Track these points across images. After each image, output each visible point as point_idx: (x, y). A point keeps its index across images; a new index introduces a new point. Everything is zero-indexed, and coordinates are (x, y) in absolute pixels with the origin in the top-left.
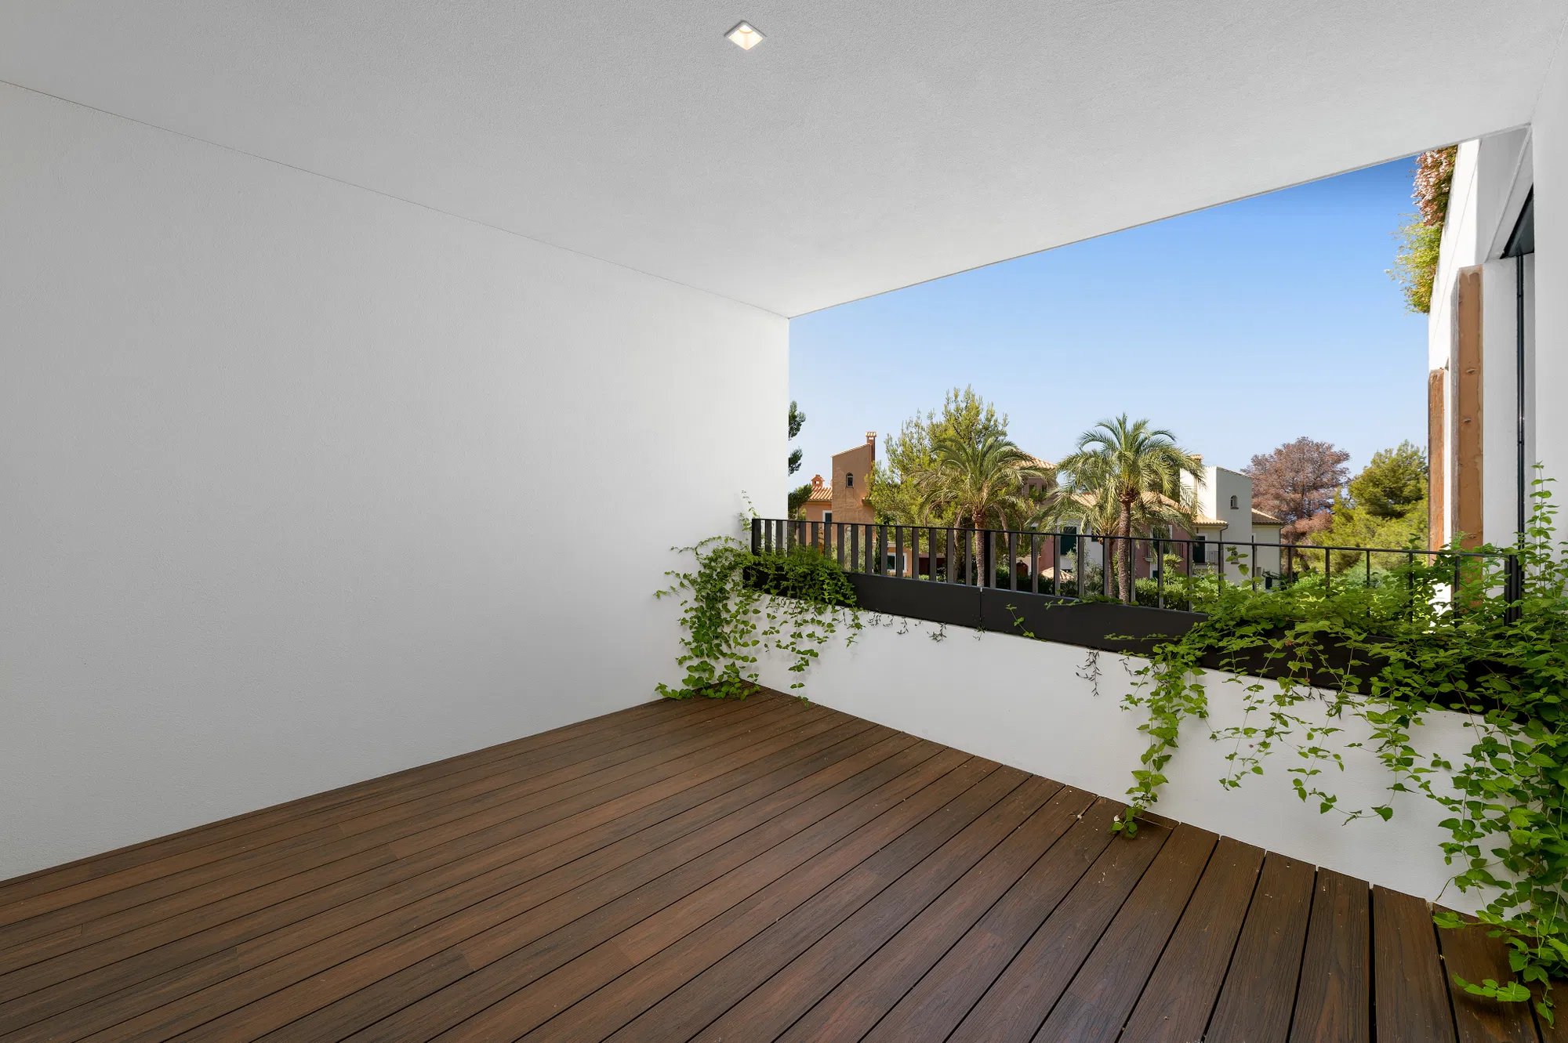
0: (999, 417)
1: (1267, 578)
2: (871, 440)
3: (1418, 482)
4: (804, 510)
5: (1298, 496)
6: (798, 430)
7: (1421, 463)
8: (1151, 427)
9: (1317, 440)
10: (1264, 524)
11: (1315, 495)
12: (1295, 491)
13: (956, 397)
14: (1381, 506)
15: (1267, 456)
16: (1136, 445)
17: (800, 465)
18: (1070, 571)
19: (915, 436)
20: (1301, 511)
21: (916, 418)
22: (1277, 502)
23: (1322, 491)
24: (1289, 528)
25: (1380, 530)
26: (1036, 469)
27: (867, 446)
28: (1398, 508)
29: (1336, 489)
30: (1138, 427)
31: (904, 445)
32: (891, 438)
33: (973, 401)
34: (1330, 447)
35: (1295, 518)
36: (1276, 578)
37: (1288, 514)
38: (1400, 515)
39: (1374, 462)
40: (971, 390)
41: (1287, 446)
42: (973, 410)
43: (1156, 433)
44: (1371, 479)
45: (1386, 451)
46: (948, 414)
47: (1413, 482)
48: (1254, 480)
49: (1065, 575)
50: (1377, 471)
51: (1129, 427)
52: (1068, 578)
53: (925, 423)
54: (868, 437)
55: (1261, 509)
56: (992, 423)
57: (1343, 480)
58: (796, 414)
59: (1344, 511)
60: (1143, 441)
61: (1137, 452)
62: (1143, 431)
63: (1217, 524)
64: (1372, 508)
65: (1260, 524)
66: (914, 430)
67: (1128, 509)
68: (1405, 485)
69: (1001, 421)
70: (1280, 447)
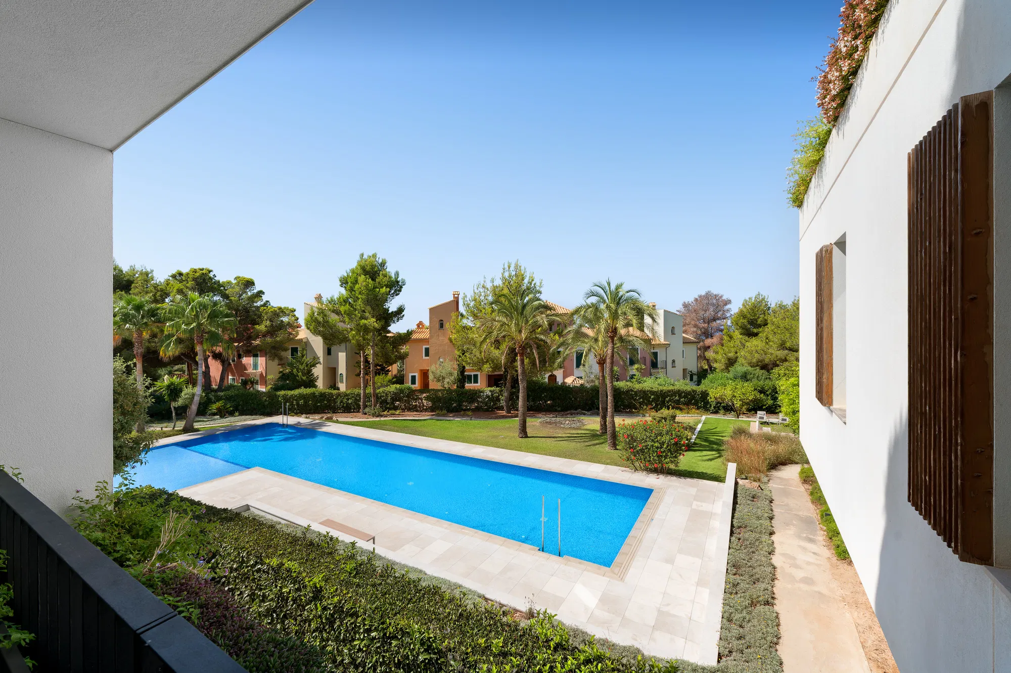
0: (537, 281)
1: (691, 375)
2: (456, 297)
3: (765, 316)
4: (408, 347)
5: (706, 325)
6: (400, 291)
7: (766, 305)
8: (625, 288)
9: (715, 293)
10: (689, 343)
11: (714, 324)
12: (704, 322)
13: (509, 268)
14: (747, 330)
15: (690, 302)
16: (617, 299)
17: (403, 316)
18: (581, 378)
19: (483, 294)
20: (707, 334)
21: (483, 282)
22: (695, 329)
23: (718, 322)
24: (701, 344)
25: (748, 344)
26: (557, 315)
27: (452, 301)
28: (755, 331)
29: (725, 320)
30: (618, 287)
31: (475, 300)
32: (466, 296)
33: (520, 270)
34: (721, 297)
35: (705, 338)
36: (695, 375)
37: (700, 336)
38: (756, 335)
39: (743, 305)
40: (519, 263)
41: (700, 297)
42: (520, 277)
43: (627, 292)
44: (742, 315)
45: (749, 298)
46: (504, 279)
47: (762, 316)
48: (683, 316)
49: (578, 381)
50: (745, 310)
51: (613, 287)
52: (580, 382)
53: (489, 285)
54: (454, 295)
55: (687, 334)
56: (533, 285)
57: (728, 315)
58: (398, 280)
59: (728, 333)
60: (622, 296)
61: (618, 304)
62: (620, 290)
63: (664, 344)
64: (743, 331)
65: (687, 343)
66: (482, 290)
67: (613, 342)
68: (759, 318)
69: (538, 284)
70: (697, 297)
